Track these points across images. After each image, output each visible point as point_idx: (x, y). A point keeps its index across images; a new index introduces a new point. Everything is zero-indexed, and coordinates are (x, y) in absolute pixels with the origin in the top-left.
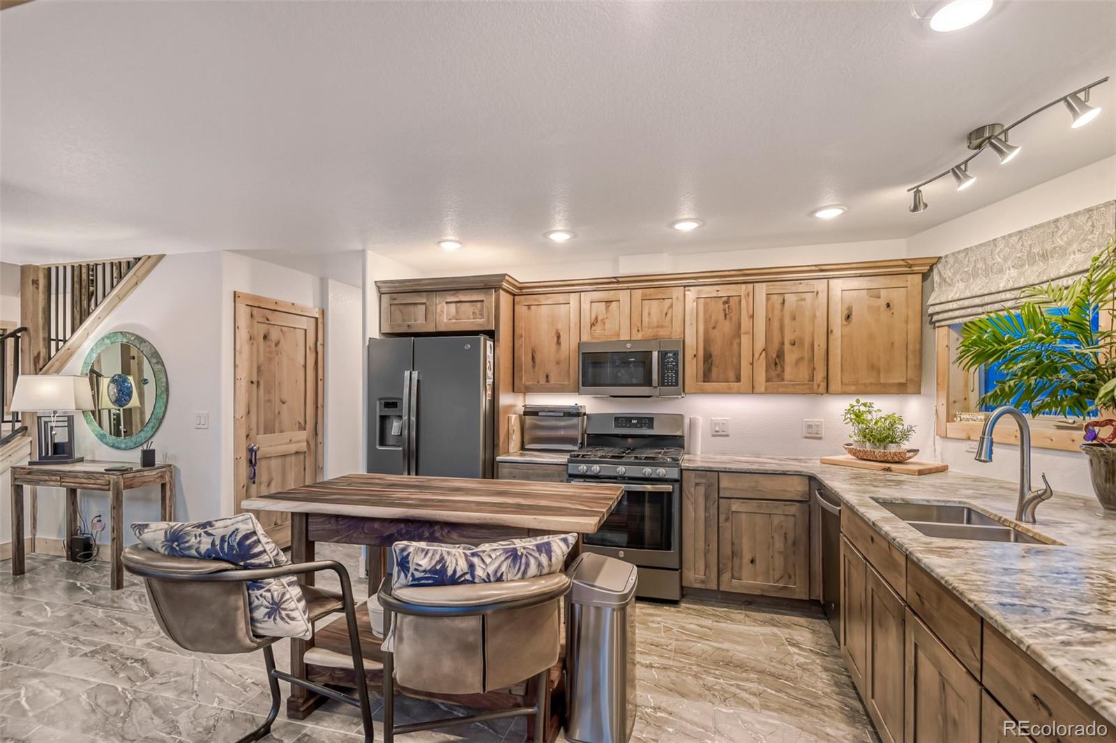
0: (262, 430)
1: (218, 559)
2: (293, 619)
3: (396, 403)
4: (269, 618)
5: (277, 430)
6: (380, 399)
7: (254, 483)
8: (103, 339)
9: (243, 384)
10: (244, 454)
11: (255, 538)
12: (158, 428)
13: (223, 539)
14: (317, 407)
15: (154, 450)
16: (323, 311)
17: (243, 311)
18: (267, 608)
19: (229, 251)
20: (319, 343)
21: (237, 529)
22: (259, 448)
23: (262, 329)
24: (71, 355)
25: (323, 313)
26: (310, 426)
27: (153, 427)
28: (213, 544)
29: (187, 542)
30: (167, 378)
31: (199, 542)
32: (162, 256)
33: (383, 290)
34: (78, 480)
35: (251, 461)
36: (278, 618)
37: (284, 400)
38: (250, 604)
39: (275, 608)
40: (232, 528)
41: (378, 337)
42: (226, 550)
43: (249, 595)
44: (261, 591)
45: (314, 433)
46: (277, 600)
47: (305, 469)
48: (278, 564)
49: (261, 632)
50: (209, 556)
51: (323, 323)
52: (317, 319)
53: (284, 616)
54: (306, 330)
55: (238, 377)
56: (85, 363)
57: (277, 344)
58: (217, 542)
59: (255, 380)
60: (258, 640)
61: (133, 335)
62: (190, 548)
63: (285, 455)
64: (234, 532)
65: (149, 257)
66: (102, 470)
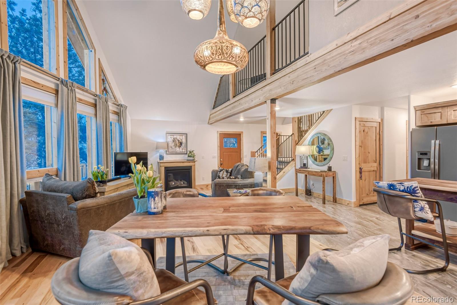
0: (363, 162)
1: (406, 192)
2: (428, 213)
3: (427, 153)
4: (420, 211)
5: (367, 162)
6: (418, 152)
7: (361, 179)
8: (314, 135)
9: (358, 147)
10: (358, 170)
11: (417, 188)
12: (330, 160)
13: (408, 187)
14: (380, 155)
15: (331, 167)
16: (382, 119)
17: (358, 123)
18: (420, 208)
19: (355, 104)
20: (380, 131)
21: (413, 185)
22: (363, 168)
23: (362, 128)
24: (305, 139)
25: (382, 120)
26: (378, 161)
27: (329, 160)
28: (405, 188)
29: (396, 187)
30: (333, 146)
31: (400, 187)
32: (332, 110)
33: (417, 109)
34: (313, 173)
35: (360, 172)
36: (423, 212)
37: (369, 152)
38: (414, 206)
39: (422, 209)
40: (411, 185)
41: (415, 128)
42: (409, 190)
43: (414, 204)
44: (418, 203)
45: (379, 164)
46: (423, 207)
47: (376, 177)
48: (421, 197)
49: (417, 215)
50: (403, 191)
51: (382, 124)
52: (380, 123)
53: (425, 212)
54: (376, 127)
55: (356, 145)
56: (309, 142)
57: (367, 133)
58: (406, 188)
59: (361, 146)
60: (416, 217)
61: (323, 133)
62: (397, 188)
63: (370, 171)
64: (411, 186)
65: (328, 110)
66: (320, 171)
